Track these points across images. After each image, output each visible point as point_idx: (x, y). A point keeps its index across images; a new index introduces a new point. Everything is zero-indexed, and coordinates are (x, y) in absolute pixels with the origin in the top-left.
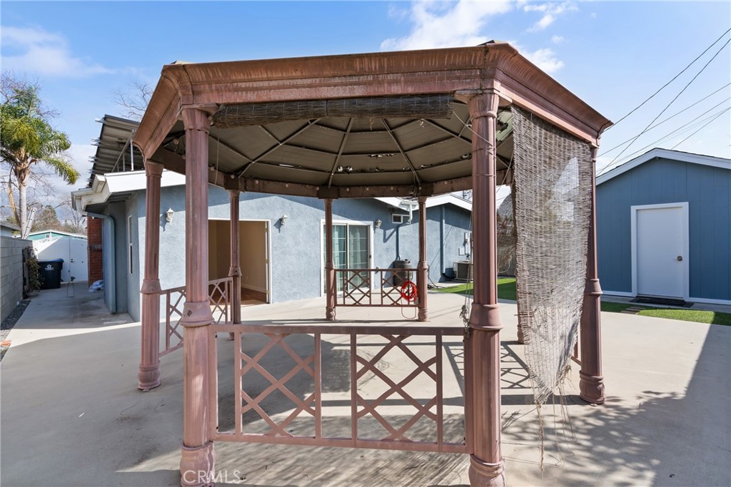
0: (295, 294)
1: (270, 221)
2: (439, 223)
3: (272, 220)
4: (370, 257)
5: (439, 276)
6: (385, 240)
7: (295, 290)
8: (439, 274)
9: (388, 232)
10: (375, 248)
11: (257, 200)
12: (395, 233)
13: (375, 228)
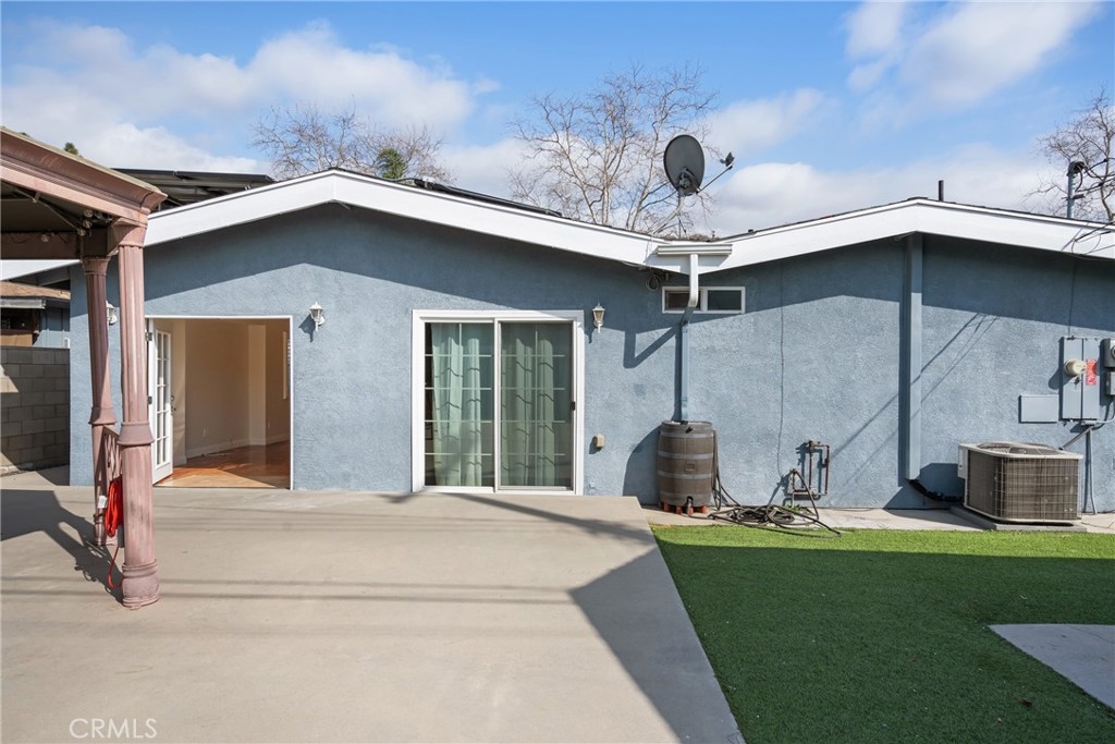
0: (346, 477)
1: (291, 317)
2: (893, 307)
3: (295, 315)
4: (573, 406)
5: (892, 487)
6: (631, 360)
7: (346, 468)
8: (895, 480)
9: (644, 340)
10: (587, 382)
11: (263, 275)
12: (672, 341)
13: (590, 327)
